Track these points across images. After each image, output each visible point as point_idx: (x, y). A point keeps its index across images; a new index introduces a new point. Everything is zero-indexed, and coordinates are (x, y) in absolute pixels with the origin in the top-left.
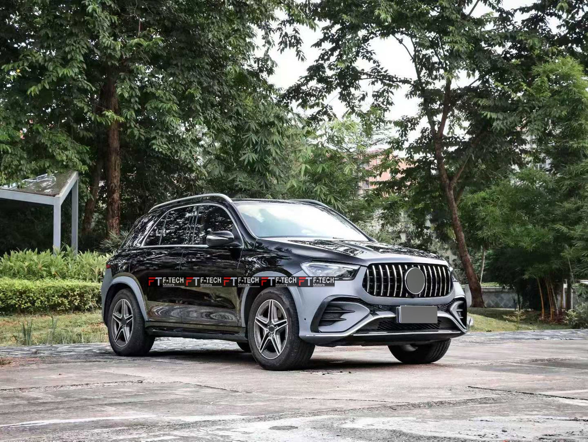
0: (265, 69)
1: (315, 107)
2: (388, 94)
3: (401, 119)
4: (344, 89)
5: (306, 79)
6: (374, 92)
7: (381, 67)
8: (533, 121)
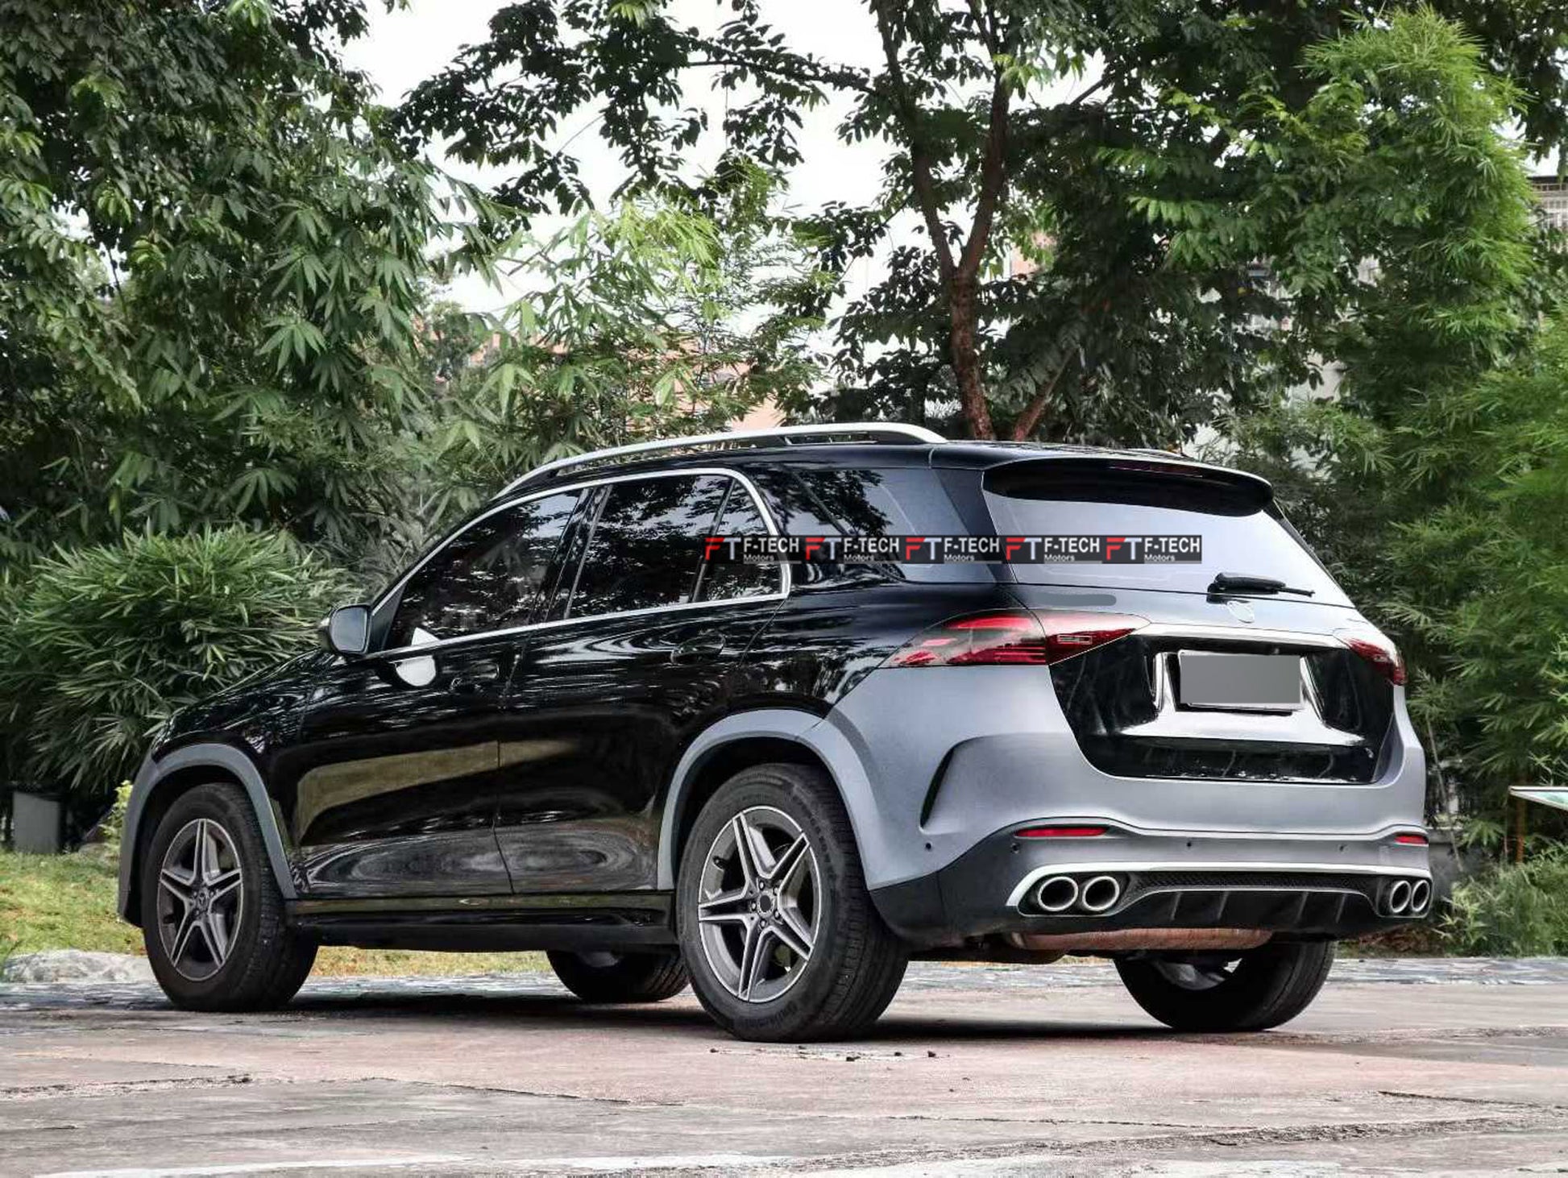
0: (329, 16)
1: (513, 161)
2: (781, 121)
3: (822, 214)
4: (620, 99)
5: (484, 58)
6: (732, 112)
7: (759, 23)
8: (1312, 235)
